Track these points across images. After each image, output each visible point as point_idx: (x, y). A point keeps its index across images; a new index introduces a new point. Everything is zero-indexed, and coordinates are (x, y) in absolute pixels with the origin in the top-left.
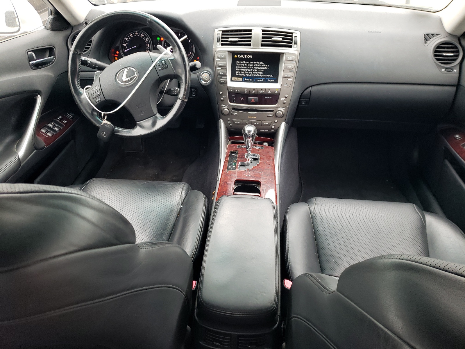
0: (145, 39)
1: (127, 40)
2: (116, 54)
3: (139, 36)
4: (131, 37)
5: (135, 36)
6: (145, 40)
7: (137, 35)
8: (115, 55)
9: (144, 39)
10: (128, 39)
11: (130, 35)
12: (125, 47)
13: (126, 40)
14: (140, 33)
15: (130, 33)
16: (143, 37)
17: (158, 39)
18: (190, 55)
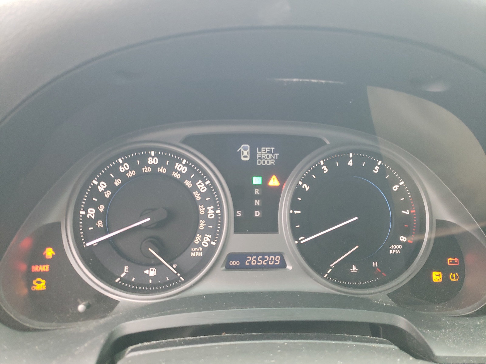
0: (194, 181)
1: (105, 190)
2: (43, 261)
3: (163, 170)
4: (122, 176)
5: (147, 170)
6: (195, 188)
7: (153, 166)
8: (36, 268)
9: (188, 184)
10: (111, 186)
11: (122, 169)
12: (93, 222)
13: (101, 189)
14: (170, 158)
15: (120, 161)
16: (185, 176)
17: (257, 180)
18: (400, 247)
